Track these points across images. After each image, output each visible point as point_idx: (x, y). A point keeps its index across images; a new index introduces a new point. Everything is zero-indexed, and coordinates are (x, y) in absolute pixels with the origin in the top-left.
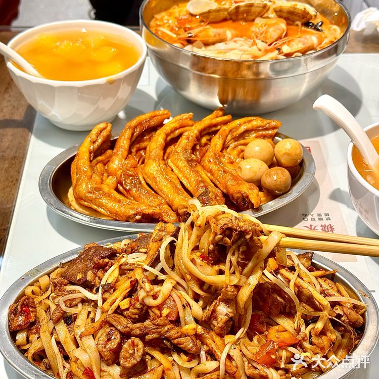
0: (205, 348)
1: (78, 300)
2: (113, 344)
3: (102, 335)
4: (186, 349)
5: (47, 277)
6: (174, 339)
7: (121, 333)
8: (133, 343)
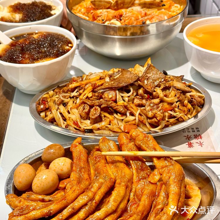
0: (129, 111)
1: (68, 97)
2: (86, 110)
3: (81, 108)
6: (114, 107)
7: (89, 106)
8: (95, 108)
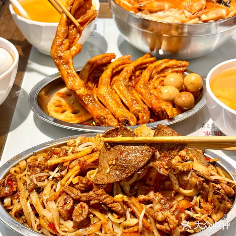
0: (130, 210)
1: (45, 177)
2: (68, 206)
3: (61, 200)
4: (117, 211)
5: (24, 162)
6: (108, 204)
7: (73, 199)
8: (81, 206)
